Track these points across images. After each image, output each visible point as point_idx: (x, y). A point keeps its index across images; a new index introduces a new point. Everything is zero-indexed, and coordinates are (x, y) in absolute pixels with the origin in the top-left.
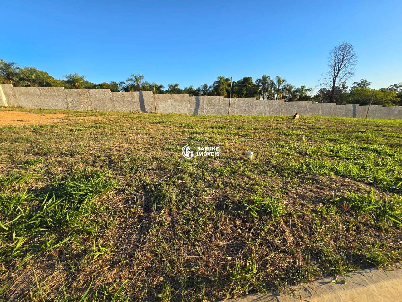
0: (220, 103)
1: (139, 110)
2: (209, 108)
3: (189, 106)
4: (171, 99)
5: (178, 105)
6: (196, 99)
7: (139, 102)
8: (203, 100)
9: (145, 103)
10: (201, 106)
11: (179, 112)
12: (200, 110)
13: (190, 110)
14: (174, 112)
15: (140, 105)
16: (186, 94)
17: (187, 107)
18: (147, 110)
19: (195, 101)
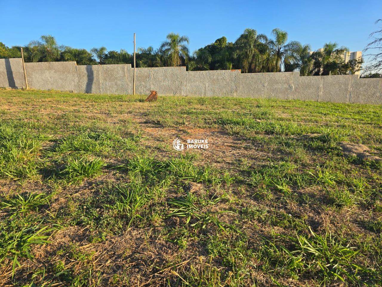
0: (125, 76)
1: (7, 85)
2: (108, 83)
3: (76, 79)
4: (50, 68)
5: (61, 79)
6: (87, 69)
7: (6, 73)
8: (98, 71)
9: (14, 76)
10: (95, 79)
11: (63, 90)
12: (94, 87)
13: (79, 86)
14: (55, 88)
15: (8, 77)
16: (71, 62)
17: (74, 82)
18: (17, 85)
19: (85, 72)
